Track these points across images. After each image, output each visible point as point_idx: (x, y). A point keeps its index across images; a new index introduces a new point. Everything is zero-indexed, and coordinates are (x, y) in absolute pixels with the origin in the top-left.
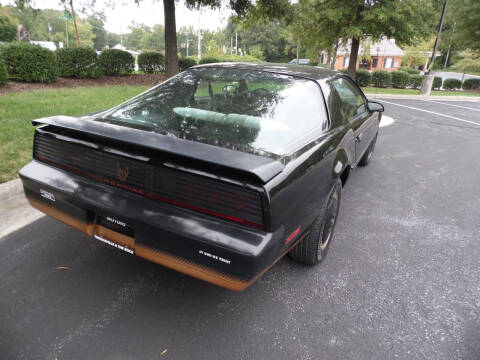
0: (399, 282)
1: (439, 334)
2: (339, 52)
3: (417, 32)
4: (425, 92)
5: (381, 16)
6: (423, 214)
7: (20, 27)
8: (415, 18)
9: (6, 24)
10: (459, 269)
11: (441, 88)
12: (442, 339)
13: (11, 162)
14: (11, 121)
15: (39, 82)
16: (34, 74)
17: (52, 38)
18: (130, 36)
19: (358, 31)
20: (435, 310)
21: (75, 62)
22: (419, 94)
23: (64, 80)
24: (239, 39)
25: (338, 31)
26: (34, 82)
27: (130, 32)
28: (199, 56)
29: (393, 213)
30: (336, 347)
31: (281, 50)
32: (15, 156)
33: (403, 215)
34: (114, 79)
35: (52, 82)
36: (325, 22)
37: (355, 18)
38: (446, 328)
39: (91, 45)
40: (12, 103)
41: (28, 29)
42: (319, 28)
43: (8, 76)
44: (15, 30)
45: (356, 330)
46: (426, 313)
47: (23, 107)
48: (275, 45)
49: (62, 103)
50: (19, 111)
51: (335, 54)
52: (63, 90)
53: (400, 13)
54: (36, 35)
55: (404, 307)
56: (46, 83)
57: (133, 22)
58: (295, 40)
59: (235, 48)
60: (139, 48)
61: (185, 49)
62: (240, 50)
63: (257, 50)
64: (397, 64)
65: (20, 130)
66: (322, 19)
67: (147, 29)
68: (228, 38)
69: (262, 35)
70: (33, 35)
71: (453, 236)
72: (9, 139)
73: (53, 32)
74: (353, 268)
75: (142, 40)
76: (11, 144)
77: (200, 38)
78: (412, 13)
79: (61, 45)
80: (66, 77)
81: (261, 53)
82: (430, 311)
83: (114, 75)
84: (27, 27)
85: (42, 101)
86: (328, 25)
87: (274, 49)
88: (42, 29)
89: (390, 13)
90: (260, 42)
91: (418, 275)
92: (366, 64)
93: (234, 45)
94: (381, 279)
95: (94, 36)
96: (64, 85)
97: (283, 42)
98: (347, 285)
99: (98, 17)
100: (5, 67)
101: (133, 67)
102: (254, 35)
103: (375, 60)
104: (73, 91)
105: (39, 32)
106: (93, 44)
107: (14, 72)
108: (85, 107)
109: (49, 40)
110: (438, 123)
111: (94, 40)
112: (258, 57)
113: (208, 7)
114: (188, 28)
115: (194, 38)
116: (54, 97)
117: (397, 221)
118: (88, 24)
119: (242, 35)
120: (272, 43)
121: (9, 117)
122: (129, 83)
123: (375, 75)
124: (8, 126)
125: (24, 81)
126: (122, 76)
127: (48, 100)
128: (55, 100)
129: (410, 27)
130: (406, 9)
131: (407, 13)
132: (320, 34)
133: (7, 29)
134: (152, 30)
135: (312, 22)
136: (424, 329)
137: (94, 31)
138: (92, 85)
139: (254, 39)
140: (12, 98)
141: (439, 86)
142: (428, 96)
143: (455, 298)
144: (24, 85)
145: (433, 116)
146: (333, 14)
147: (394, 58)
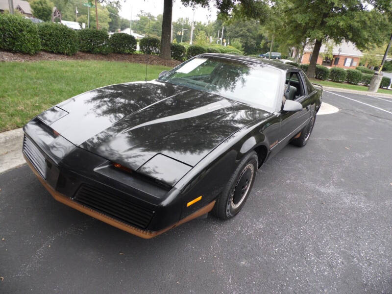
0: (305, 231)
1: (324, 270)
2: (306, 50)
3: (371, 39)
4: (373, 89)
5: (341, 23)
6: (340, 184)
7: (54, 9)
8: (370, 27)
9: (44, 6)
10: (356, 228)
11: (389, 88)
12: (326, 273)
13: (36, 112)
14: (39, 81)
15: (63, 54)
16: (60, 47)
17: (78, 19)
18: (138, 22)
19: (320, 34)
20: (328, 254)
21: (91, 41)
22: (368, 90)
23: (81, 54)
24: (225, 31)
25: (304, 32)
26: (59, 53)
27: (138, 19)
28: (191, 43)
29: (315, 181)
30: (244, 267)
31: (258, 44)
32: (39, 108)
33: (323, 184)
34: (119, 56)
35: (73, 55)
36: (294, 24)
37: (319, 23)
38: (331, 267)
39: (107, 26)
40: (42, 68)
41: (60, 11)
42: (289, 29)
43: (41, 47)
44: (51, 11)
45: (262, 258)
46: (318, 254)
47: (49, 72)
48: (254, 39)
49: (77, 72)
50: (46, 75)
51: (302, 51)
52: (80, 62)
53: (358, 22)
54: (66, 16)
55: (303, 248)
56: (68, 55)
57: (141, 11)
58: (270, 36)
59: (221, 39)
60: (144, 32)
61: (181, 36)
62: (225, 41)
63: (238, 42)
64: (355, 64)
65: (44, 89)
66: (291, 22)
67: (152, 17)
68: (216, 30)
69: (245, 30)
70: (64, 16)
71: (359, 204)
72: (36, 95)
73: (79, 15)
74: (272, 217)
75: (147, 26)
76: (37, 98)
77: (193, 28)
78: (368, 23)
79: (84, 25)
80: (84, 52)
81: (240, 45)
82: (323, 253)
83: (120, 53)
84: (60, 9)
85: (63, 69)
86: (296, 27)
87: (253, 42)
88: (71, 11)
89: (349, 22)
90: (242, 36)
91: (321, 228)
92: (328, 61)
93: (220, 37)
94: (291, 227)
95: (110, 20)
96: (81, 58)
97: (261, 37)
98: (264, 228)
99: (115, 6)
100: (40, 40)
101: (136, 48)
102: (238, 29)
103: (337, 58)
104: (87, 63)
105: (68, 13)
106: (109, 26)
107: (46, 45)
108: (94, 76)
109: (75, 21)
110: (377, 115)
111: (110, 23)
112: (238, 48)
113: (200, 5)
114: (184, 19)
115: (188, 28)
116: (72, 66)
117: (317, 188)
118: (106, 10)
119: (227, 28)
120: (252, 37)
121: (38, 79)
122: (131, 61)
123: (333, 71)
124: (36, 86)
125: (52, 52)
126: (126, 54)
127: (67, 69)
128: (73, 69)
129: (365, 34)
130: (363, 19)
131: (364, 22)
132: (289, 34)
133: (44, 10)
134: (156, 19)
135: (283, 23)
136: (314, 265)
137: (111, 16)
138: (103, 59)
139: (238, 33)
140: (42, 64)
141: (388, 86)
142: (376, 93)
143: (345, 248)
144: (52, 55)
145: (374, 110)
146: (300, 18)
147: (353, 58)
